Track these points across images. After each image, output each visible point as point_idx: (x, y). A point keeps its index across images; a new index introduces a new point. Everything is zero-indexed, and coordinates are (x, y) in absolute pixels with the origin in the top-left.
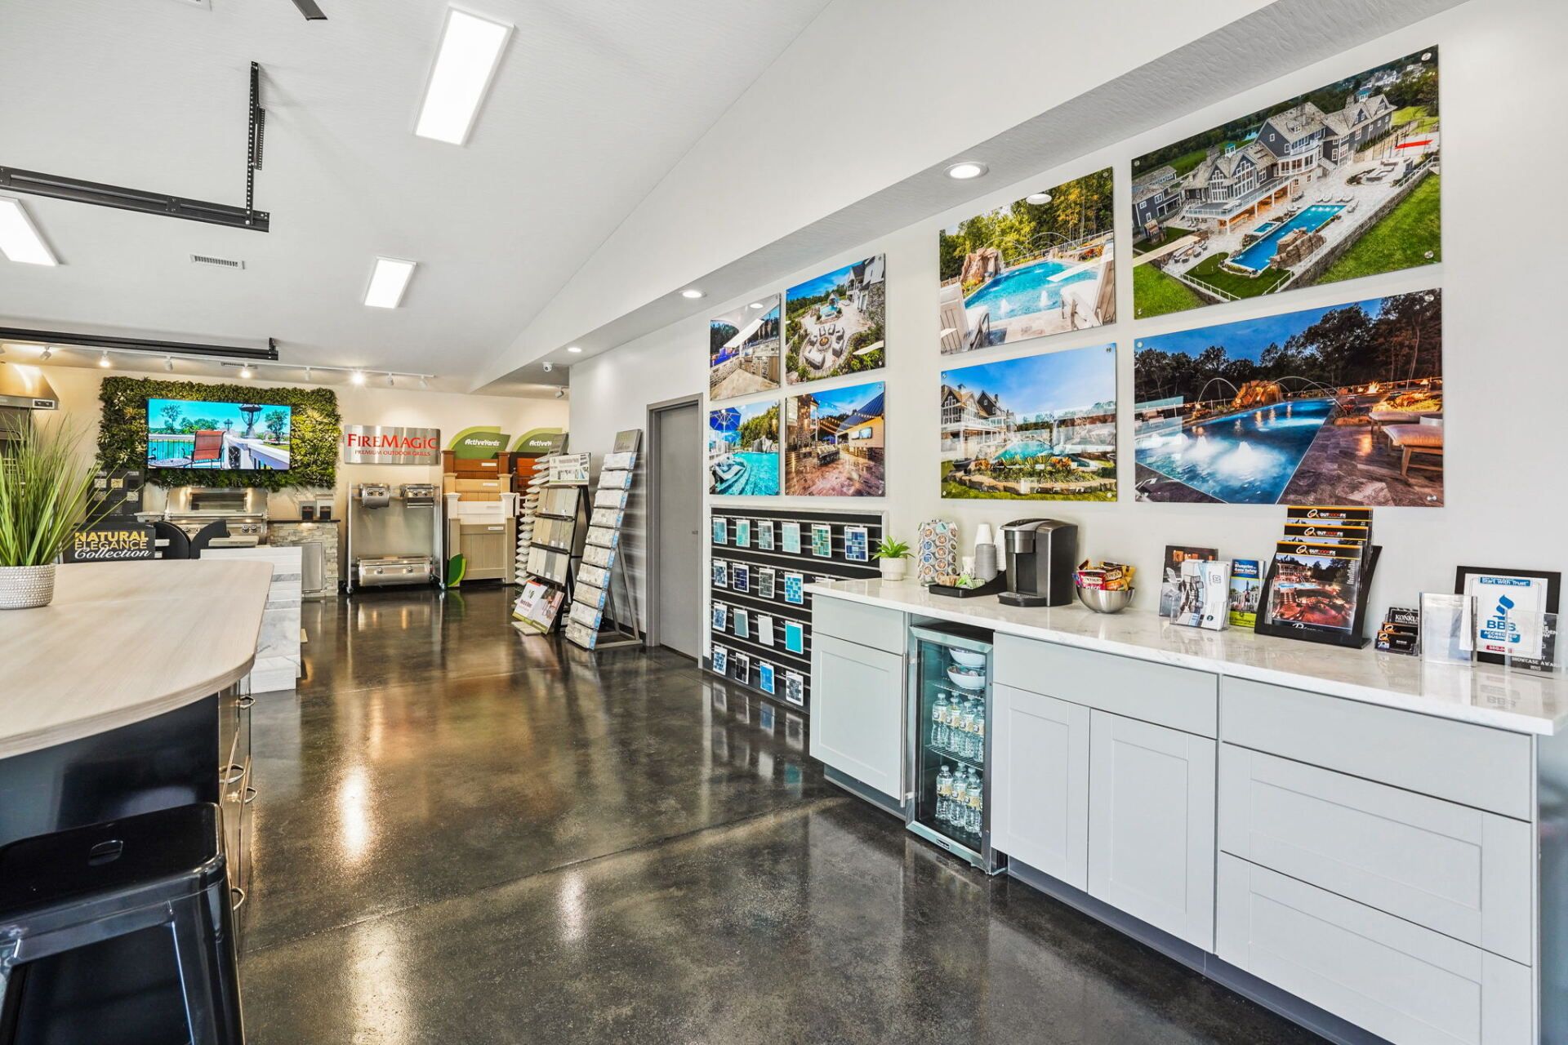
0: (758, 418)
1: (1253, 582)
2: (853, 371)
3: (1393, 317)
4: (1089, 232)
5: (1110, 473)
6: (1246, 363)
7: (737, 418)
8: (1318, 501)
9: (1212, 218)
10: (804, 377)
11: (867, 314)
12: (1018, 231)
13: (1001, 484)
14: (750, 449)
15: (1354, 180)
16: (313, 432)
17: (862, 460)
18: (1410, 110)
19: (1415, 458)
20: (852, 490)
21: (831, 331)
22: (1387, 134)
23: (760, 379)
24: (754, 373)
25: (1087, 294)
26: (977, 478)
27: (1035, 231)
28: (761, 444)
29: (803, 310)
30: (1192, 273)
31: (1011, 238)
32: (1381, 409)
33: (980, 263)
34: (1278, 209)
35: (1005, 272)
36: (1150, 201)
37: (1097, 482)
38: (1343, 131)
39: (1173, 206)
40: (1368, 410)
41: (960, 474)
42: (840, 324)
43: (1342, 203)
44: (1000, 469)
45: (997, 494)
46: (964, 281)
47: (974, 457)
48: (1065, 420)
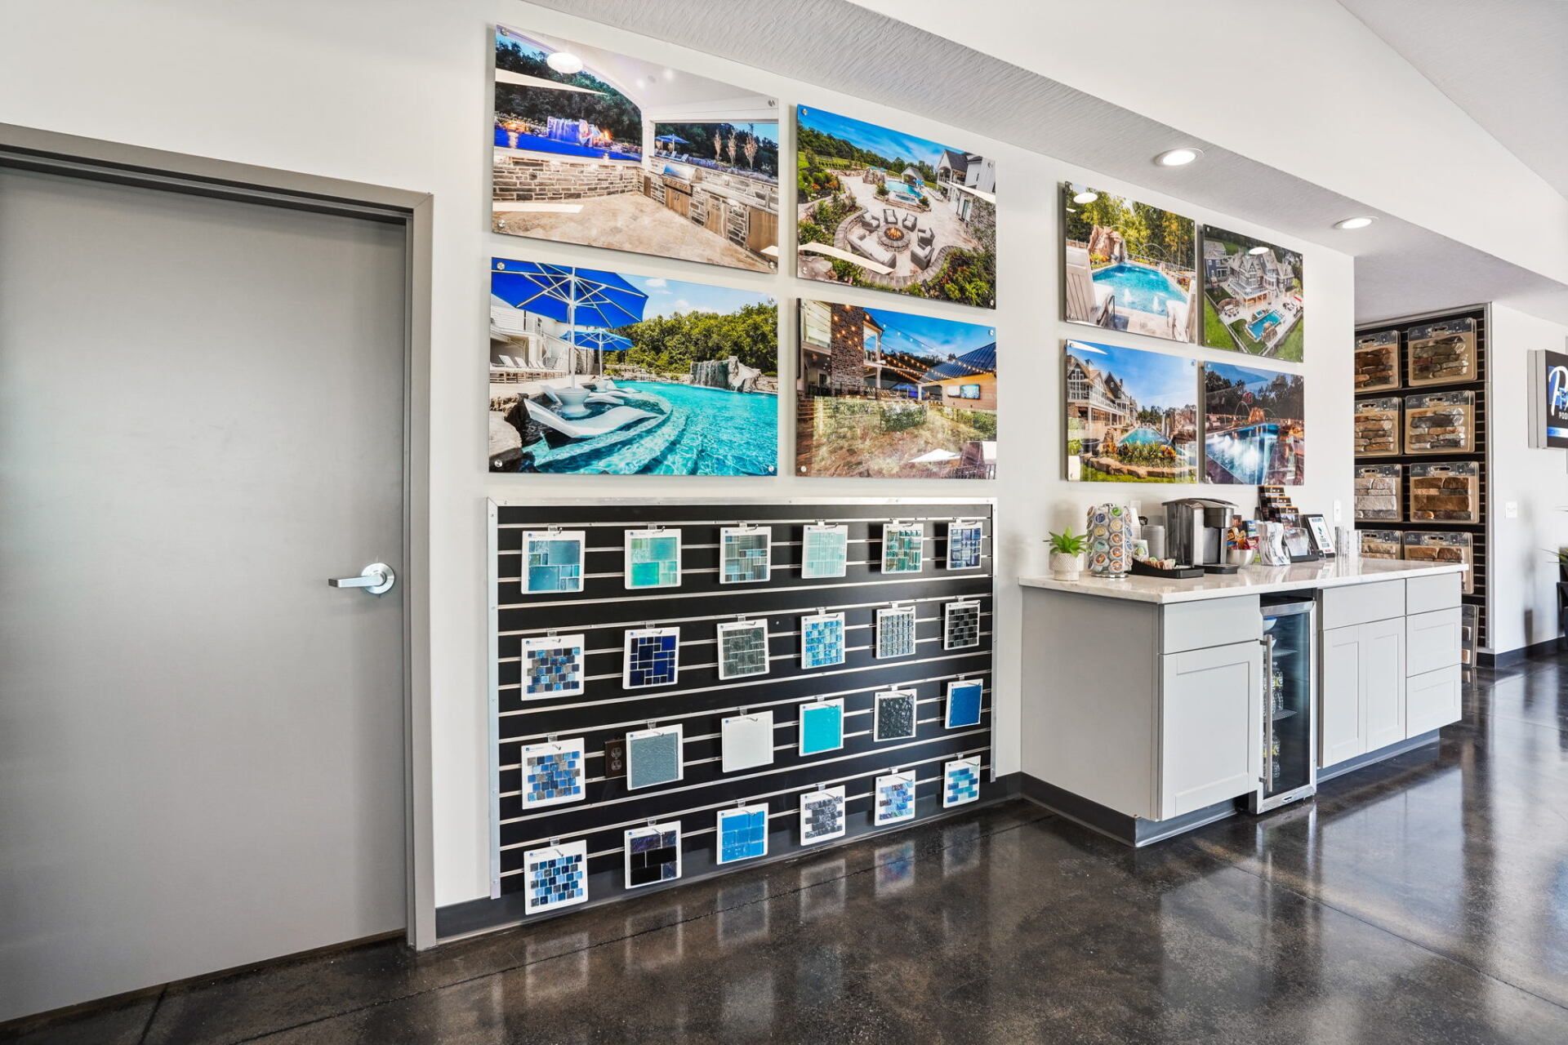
0: (715, 317)
2: (948, 299)
7: (639, 301)
9: (1241, 294)
10: (844, 273)
11: (971, 229)
12: (1138, 231)
13: (1126, 467)
14: (686, 378)
15: (1285, 305)
17: (962, 428)
21: (909, 223)
23: (722, 241)
24: (698, 221)
25: (1180, 312)
26: (1105, 460)
27: (1150, 238)
28: (725, 370)
29: (845, 162)
30: (1232, 325)
31: (1131, 232)
32: (1292, 432)
33: (1107, 241)
34: (1263, 305)
36: (1214, 262)
37: (1187, 468)
38: (1282, 275)
39: (1226, 274)
41: (1088, 456)
42: (925, 221)
43: (1282, 316)
44: (1124, 453)
45: (1122, 477)
46: (1092, 251)
47: (1102, 439)
48: (1170, 414)
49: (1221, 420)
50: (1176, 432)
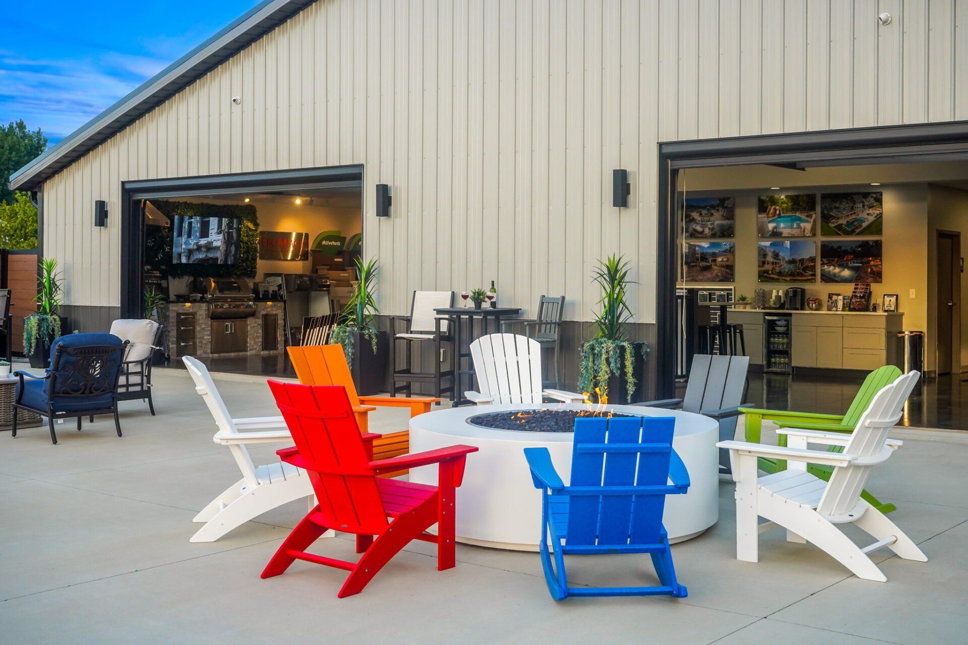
1: (848, 301)
3: (874, 244)
4: (808, 210)
5: (814, 275)
6: (847, 251)
8: (861, 282)
9: (840, 215)
11: (726, 218)
12: (787, 204)
13: (780, 278)
15: (868, 214)
16: (247, 236)
17: (723, 269)
18: (877, 203)
19: (877, 273)
20: (718, 280)
21: (708, 221)
22: (873, 207)
25: (808, 226)
26: (772, 276)
27: (792, 205)
29: (692, 210)
30: (835, 227)
31: (785, 205)
32: (872, 263)
33: (774, 210)
34: (854, 217)
35: (782, 215)
36: (825, 206)
37: (810, 278)
38: (866, 203)
39: (831, 209)
40: (869, 263)
41: (766, 274)
42: (712, 219)
43: (866, 219)
44: (780, 273)
45: (779, 281)
46: (767, 215)
47: (771, 269)
48: (802, 261)
49: (829, 261)
50: (804, 266)
